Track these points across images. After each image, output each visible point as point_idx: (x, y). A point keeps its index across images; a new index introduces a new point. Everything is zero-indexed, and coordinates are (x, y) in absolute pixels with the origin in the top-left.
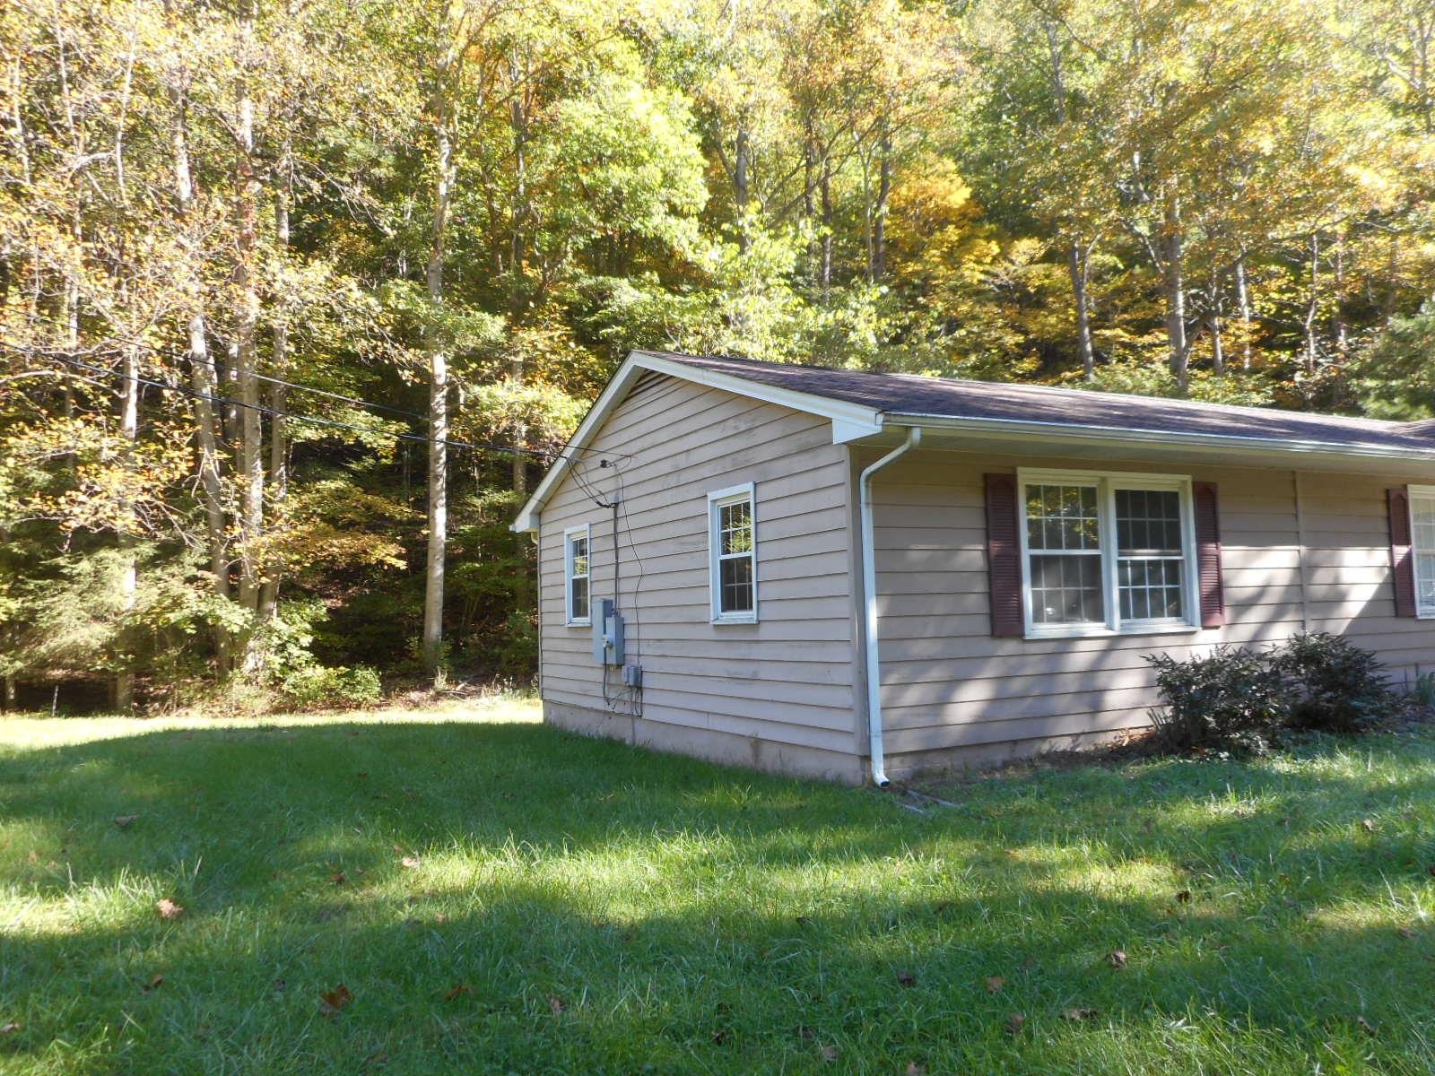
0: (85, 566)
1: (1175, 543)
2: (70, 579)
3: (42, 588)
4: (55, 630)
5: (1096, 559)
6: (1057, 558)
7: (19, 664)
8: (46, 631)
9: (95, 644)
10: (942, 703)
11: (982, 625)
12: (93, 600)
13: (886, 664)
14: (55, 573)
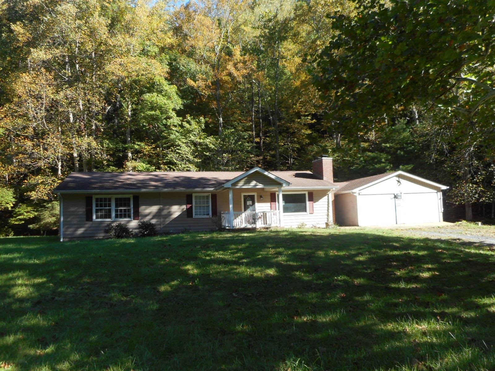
0: (50, 205)
1: (129, 206)
2: (48, 208)
3: (42, 210)
4: (44, 219)
5: (110, 209)
6: (102, 209)
7: (37, 226)
8: (43, 219)
9: (53, 222)
10: (76, 230)
11: (85, 219)
12: (52, 212)
13: (64, 225)
14: (44, 207)
